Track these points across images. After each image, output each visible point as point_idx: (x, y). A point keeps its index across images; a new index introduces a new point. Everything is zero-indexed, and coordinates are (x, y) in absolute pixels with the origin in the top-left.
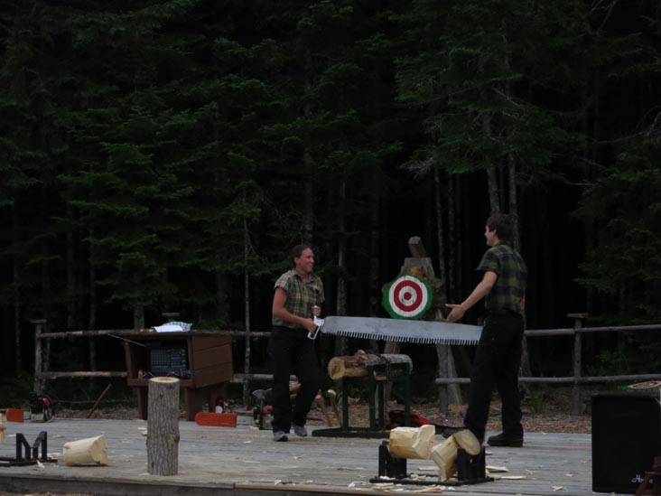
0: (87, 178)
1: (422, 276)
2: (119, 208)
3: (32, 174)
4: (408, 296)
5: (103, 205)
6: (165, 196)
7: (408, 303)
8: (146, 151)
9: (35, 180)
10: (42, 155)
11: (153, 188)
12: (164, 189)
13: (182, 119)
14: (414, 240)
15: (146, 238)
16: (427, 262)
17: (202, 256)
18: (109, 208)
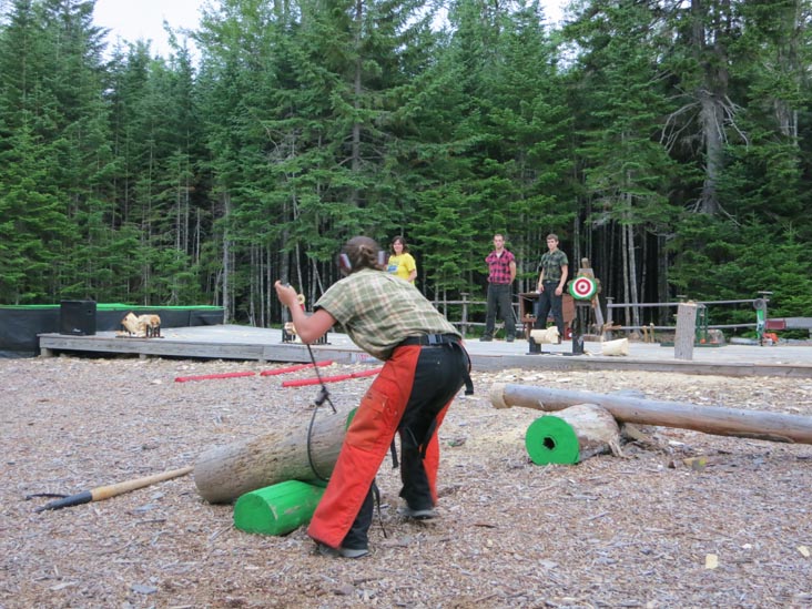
0: (427, 225)
1: (590, 278)
2: (441, 240)
3: (395, 222)
4: (583, 287)
5: (434, 238)
6: (465, 235)
7: (583, 290)
8: (455, 212)
9: (399, 226)
10: (399, 212)
11: (459, 231)
12: (464, 232)
13: (472, 197)
14: (585, 260)
15: (454, 256)
16: (591, 271)
17: (477, 265)
18: (439, 239)
